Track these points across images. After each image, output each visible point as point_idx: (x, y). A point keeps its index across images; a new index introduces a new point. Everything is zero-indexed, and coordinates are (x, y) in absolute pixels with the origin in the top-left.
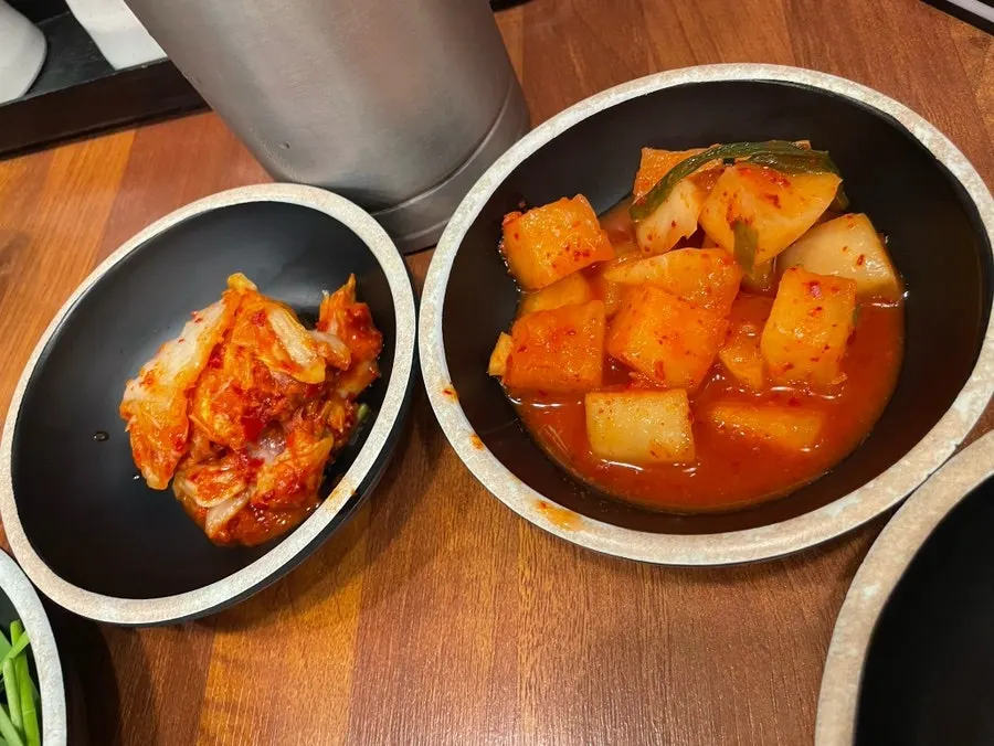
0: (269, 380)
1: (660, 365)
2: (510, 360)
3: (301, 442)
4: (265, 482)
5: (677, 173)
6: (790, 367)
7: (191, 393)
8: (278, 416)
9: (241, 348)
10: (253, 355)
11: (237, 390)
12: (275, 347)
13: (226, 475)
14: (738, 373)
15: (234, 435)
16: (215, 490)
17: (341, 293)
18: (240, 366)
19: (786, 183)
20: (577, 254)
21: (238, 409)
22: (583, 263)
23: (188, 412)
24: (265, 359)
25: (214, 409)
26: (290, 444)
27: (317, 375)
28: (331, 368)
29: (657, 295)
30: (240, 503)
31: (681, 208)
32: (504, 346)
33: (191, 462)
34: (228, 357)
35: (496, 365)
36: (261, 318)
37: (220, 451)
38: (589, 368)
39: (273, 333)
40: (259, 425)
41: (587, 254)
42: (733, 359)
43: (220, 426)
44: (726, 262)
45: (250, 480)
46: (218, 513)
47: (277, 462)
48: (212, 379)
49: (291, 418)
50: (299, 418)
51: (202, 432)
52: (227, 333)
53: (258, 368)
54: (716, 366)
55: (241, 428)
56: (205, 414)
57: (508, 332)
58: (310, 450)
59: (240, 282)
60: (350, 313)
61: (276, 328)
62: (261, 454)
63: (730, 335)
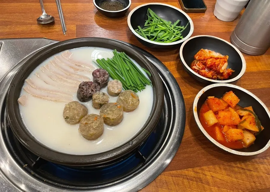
0: (218, 66)
1: (220, 117)
2: (211, 99)
3: (210, 73)
4: (203, 71)
5: (249, 111)
6: (228, 134)
7: (211, 58)
8: (213, 69)
9: (220, 61)
10: (220, 63)
11: (215, 63)
12: (222, 65)
13: (201, 66)
14: (224, 128)
15: (209, 65)
16: (199, 65)
17: (232, 70)
18: (218, 62)
19: (254, 124)
20: (231, 102)
21: (212, 64)
22: (230, 104)
23: (209, 58)
24: (220, 64)
25: (211, 61)
26: (209, 72)
27: (221, 71)
28: (222, 73)
29: (230, 113)
30: (198, 69)
31: (244, 113)
32: (213, 97)
33: (202, 61)
34: (218, 60)
35: (209, 97)
36: (225, 62)
37: (205, 64)
38: (215, 109)
39: (224, 64)
40: (210, 68)
41: (231, 104)
43: (209, 63)
44: (239, 121)
45: (202, 69)
47: (206, 71)
48: (214, 59)
49: (213, 71)
51: (207, 61)
52: (221, 59)
53: (219, 64)
54: (224, 125)
55: (210, 65)
56: (209, 60)
57: (215, 97)
59: (227, 57)
60: (230, 73)
61: (225, 64)
62: (206, 69)
63: (229, 126)
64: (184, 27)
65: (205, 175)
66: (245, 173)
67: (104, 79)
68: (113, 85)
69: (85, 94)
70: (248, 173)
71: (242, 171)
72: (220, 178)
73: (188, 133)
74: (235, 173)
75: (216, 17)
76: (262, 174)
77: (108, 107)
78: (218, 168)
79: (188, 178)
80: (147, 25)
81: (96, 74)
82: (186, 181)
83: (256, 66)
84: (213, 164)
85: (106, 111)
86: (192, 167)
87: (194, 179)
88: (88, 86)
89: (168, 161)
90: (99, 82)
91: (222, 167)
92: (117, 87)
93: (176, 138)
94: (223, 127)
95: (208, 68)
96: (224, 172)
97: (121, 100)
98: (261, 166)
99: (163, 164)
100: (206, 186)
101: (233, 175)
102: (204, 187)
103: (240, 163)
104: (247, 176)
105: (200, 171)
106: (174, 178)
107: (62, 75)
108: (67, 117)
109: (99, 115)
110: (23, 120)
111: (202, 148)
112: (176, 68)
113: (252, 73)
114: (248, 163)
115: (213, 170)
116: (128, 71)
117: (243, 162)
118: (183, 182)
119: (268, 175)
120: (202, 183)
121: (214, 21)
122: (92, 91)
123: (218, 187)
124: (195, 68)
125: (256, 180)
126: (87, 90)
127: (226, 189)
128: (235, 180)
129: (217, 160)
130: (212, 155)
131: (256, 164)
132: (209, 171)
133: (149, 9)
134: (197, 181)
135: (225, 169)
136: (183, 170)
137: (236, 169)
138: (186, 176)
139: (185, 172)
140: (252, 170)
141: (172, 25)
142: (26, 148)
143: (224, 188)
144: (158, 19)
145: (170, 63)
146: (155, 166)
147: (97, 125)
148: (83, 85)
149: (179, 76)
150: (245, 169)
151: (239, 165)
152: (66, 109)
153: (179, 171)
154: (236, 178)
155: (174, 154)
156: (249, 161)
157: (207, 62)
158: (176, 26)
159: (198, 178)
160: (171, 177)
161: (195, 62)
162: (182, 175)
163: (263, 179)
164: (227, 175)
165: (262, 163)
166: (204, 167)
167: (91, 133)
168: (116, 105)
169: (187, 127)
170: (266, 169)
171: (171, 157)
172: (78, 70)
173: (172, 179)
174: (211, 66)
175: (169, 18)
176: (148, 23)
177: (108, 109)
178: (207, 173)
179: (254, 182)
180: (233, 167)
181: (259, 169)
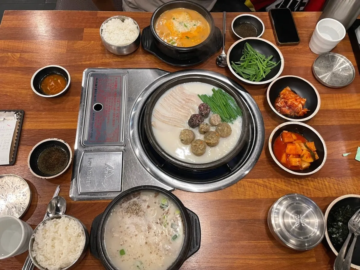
2: (285, 133)
4: (284, 109)
11: (293, 104)
16: (281, 104)
17: (308, 110)
28: (298, 112)
29: (295, 147)
30: (280, 106)
32: (286, 132)
33: (284, 100)
35: (284, 131)
37: (286, 103)
40: (290, 107)
42: (291, 156)
43: (289, 103)
45: (283, 107)
46: (279, 105)
47: (286, 109)
50: (292, 110)
54: (290, 155)
56: (290, 101)
57: (288, 132)
58: (288, 112)
59: (306, 100)
60: (305, 112)
62: (286, 107)
63: (294, 155)
64: (276, 63)
65: (270, 184)
66: (298, 186)
67: (207, 113)
68: (214, 118)
69: (194, 124)
70: (300, 186)
71: (296, 184)
72: (280, 187)
73: (263, 156)
74: (291, 185)
75: (310, 48)
76: (310, 188)
77: (209, 135)
78: (280, 181)
79: (258, 184)
80: (243, 60)
81: (201, 108)
82: (256, 186)
83: (334, 104)
84: (277, 178)
85: (208, 137)
86: (263, 178)
87: (262, 185)
88: (196, 118)
89: (247, 172)
90: (203, 114)
91: (283, 180)
92: (217, 120)
93: (254, 158)
94: (289, 156)
95: (288, 106)
96: (283, 183)
97: (219, 129)
98: (312, 183)
99: (243, 174)
100: (269, 190)
101: (289, 186)
102: (268, 191)
103: (296, 179)
104: (299, 188)
105: (267, 181)
106: (249, 183)
107: (177, 106)
108: (182, 139)
109: (203, 140)
110: (155, 138)
111: (272, 166)
112: (263, 102)
113: (327, 110)
114: (302, 180)
115: (276, 181)
116: (225, 105)
117: (299, 179)
118: (254, 187)
119: (315, 190)
120: (267, 188)
121: (307, 54)
122: (199, 121)
123: (277, 192)
124: (278, 105)
125: (305, 191)
126: (195, 121)
127: (283, 194)
128: (290, 189)
129: (280, 175)
130: (277, 172)
131: (308, 181)
132: (274, 182)
133: (247, 43)
134: (263, 187)
135: (285, 182)
136: (255, 179)
137: (293, 183)
138: (257, 183)
139: (257, 180)
140: (304, 184)
141: (265, 59)
142: (161, 157)
143: (281, 193)
144: (254, 52)
145: (259, 97)
146: (237, 175)
147: (203, 147)
148: (193, 117)
149: (264, 110)
150: (299, 183)
151: (295, 181)
152: (181, 134)
153: (253, 180)
154: (291, 188)
155: (251, 168)
156: (303, 179)
157: (288, 102)
158: (269, 61)
159: (265, 185)
160: (247, 183)
161: (279, 99)
162: (255, 182)
163: (310, 191)
164: (285, 186)
165: (312, 181)
166: (270, 179)
167: (199, 152)
168: (215, 133)
169: (263, 151)
170: (314, 185)
171: (249, 170)
172: (188, 102)
173: (248, 183)
174: (290, 105)
175: (264, 53)
176: (244, 58)
177: (209, 136)
178: (272, 183)
179: (303, 192)
180: (290, 181)
181: (309, 184)
